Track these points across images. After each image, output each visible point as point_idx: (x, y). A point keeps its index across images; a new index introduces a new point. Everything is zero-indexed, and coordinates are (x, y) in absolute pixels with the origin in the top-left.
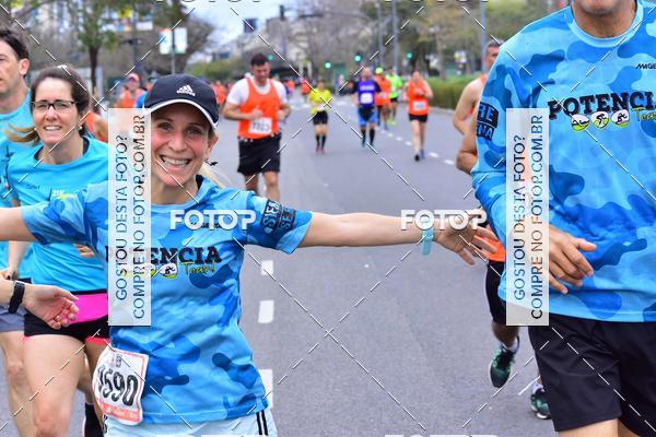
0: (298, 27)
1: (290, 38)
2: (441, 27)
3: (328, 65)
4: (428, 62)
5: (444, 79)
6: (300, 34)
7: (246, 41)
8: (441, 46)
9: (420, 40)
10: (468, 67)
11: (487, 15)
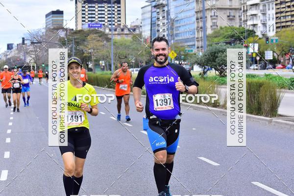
0: (31, 48)
1: (27, 53)
2: (94, 50)
3: (43, 65)
4: (88, 65)
5: (94, 73)
6: (32, 51)
7: (8, 54)
8: (93, 58)
9: (84, 55)
10: (105, 68)
11: (114, 45)
